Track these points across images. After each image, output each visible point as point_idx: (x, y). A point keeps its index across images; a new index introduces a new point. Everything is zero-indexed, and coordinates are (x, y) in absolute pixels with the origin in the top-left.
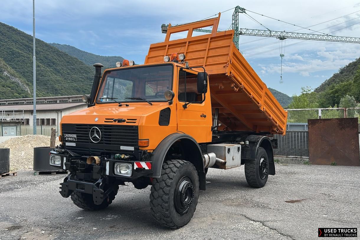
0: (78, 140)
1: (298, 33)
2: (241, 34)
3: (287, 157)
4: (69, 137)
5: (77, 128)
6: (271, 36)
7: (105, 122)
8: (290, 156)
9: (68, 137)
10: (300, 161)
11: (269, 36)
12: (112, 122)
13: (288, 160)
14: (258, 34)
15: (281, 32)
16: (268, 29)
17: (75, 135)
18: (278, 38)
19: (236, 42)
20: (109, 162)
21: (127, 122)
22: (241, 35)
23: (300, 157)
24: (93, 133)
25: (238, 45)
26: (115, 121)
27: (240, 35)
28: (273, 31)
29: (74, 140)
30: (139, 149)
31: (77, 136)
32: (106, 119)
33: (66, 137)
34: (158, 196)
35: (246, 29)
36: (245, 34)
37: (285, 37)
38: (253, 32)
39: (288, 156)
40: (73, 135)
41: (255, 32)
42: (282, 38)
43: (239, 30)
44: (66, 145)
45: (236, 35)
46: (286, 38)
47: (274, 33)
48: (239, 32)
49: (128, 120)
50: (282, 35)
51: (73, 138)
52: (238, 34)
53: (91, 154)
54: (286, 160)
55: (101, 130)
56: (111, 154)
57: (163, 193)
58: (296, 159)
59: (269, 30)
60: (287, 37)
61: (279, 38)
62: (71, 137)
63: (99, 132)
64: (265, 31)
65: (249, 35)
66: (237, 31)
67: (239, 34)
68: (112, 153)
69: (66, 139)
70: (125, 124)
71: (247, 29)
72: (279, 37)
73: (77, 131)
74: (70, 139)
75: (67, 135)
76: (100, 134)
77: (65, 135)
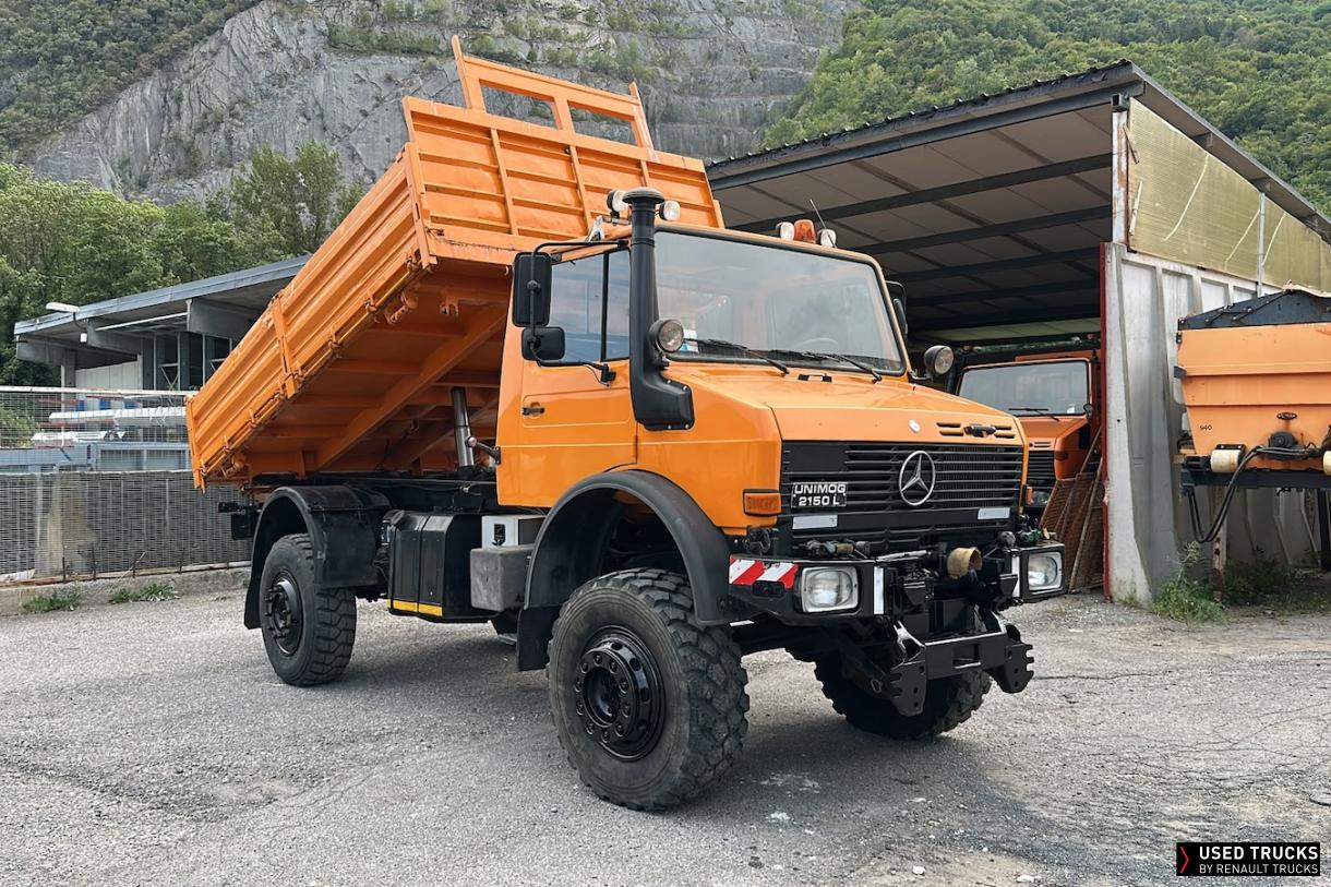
0: (850, 503)
3: (180, 572)
4: (813, 495)
5: (852, 457)
7: (944, 434)
8: (188, 568)
9: (807, 495)
10: (230, 579)
12: (962, 435)
13: (189, 580)
17: (843, 484)
21: (996, 436)
23: (222, 565)
24: (914, 471)
26: (966, 431)
29: (835, 503)
31: (849, 488)
32: (940, 425)
33: (802, 495)
39: (184, 568)
40: (833, 484)
44: (794, 527)
49: (996, 428)
51: (831, 495)
54: (183, 581)
55: (934, 461)
58: (218, 575)
62: (822, 495)
63: (931, 468)
69: (801, 504)
70: (994, 440)
73: (851, 468)
74: (817, 501)
75: (806, 487)
76: (931, 475)
77: (799, 489)
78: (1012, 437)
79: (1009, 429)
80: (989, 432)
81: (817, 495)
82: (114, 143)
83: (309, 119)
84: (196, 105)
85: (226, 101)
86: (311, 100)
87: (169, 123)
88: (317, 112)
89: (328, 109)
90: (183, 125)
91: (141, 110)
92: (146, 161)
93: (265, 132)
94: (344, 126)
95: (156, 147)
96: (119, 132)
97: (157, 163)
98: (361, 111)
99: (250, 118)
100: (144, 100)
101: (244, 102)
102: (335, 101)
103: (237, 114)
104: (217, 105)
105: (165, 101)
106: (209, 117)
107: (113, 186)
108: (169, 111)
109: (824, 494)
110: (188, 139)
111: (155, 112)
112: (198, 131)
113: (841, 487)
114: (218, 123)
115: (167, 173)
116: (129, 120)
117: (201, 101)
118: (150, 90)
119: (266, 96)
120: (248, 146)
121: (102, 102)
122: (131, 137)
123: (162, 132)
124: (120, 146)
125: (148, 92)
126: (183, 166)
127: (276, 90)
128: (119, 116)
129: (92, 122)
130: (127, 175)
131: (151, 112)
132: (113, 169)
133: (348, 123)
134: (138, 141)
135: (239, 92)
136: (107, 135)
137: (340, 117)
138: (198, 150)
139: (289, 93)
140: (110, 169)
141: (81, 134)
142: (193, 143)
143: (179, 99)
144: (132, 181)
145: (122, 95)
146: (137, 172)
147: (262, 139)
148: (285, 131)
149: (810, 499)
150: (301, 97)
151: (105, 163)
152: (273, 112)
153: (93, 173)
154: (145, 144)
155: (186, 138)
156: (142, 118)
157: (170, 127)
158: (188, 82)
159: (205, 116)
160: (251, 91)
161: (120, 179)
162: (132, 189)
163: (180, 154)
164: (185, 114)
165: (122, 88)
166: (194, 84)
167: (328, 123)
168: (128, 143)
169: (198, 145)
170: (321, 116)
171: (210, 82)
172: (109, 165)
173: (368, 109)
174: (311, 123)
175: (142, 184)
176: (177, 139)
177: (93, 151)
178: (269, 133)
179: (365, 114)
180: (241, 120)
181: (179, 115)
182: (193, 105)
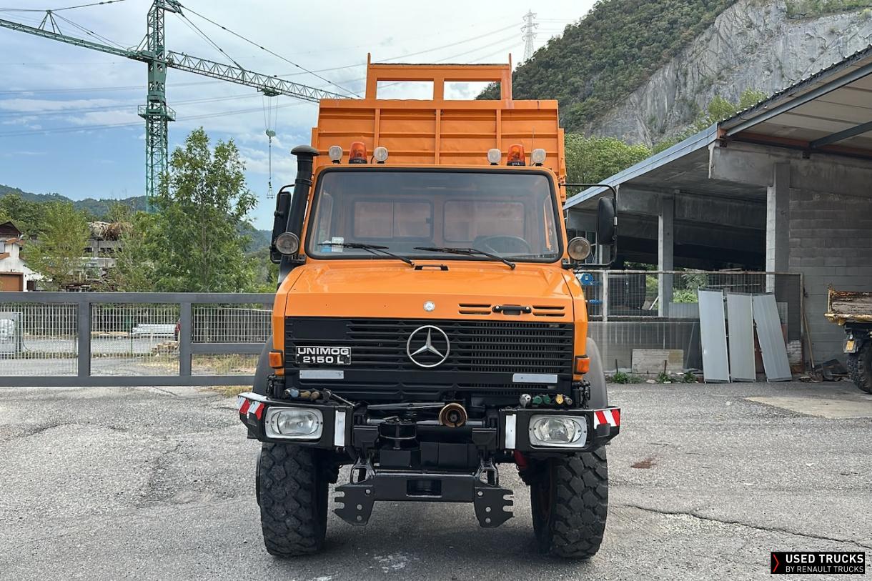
0: (354, 362)
1: (304, 86)
2: (170, 64)
5: (354, 329)
6: (244, 82)
7: (461, 312)
9: (311, 355)
11: (239, 81)
12: (489, 313)
14: (199, 70)
15: (269, 77)
16: (238, 65)
17: (346, 349)
18: (259, 90)
19: (157, 83)
20: (514, 415)
21: (535, 314)
22: (171, 67)
24: (424, 341)
25: (164, 92)
26: (495, 310)
27: (168, 68)
28: (250, 72)
29: (338, 362)
30: (571, 380)
31: (353, 351)
32: (462, 305)
33: (306, 355)
34: (583, 486)
35: (182, 54)
36: (182, 68)
37: (278, 91)
38: (202, 66)
40: (337, 348)
41: (206, 67)
42: (270, 92)
43: (166, 54)
44: (301, 377)
45: (159, 65)
46: (278, 94)
47: (251, 75)
48: (167, 60)
49: (535, 307)
50: (269, 85)
51: (335, 356)
52: (164, 65)
53: (402, 397)
55: (449, 334)
56: (474, 395)
57: (596, 479)
59: (241, 68)
60: (280, 91)
61: (263, 90)
62: (325, 356)
63: (444, 339)
64: (230, 67)
65: (192, 70)
66: (161, 55)
67: (167, 65)
68: (476, 392)
69: (305, 361)
70: (530, 318)
71: (186, 56)
72: (264, 88)
73: (353, 337)
74: (320, 360)
75: (308, 349)
76: (446, 344)
77: (302, 350)
78: (563, 315)
79: (562, 308)
80: (527, 312)
81: (320, 355)
82: (646, 109)
83: (771, 72)
84: (696, 76)
85: (716, 69)
86: (773, 59)
87: (679, 90)
88: (778, 66)
89: (786, 63)
90: (688, 91)
91: (662, 85)
92: (665, 116)
93: (741, 85)
94: (797, 72)
95: (671, 107)
96: (649, 101)
97: (672, 117)
98: (810, 59)
99: (731, 78)
100: (664, 78)
101: (727, 68)
102: (791, 56)
103: (723, 77)
104: (709, 73)
105: (677, 77)
106: (705, 82)
107: (645, 135)
108: (679, 82)
109: (327, 355)
110: (691, 98)
111: (671, 84)
112: (698, 92)
113: (346, 351)
114: (710, 85)
115: (678, 122)
116: (655, 93)
117: (699, 73)
118: (668, 72)
119: (742, 61)
120: (730, 96)
121: (640, 85)
122: (656, 103)
123: (675, 97)
124: (649, 110)
125: (667, 73)
126: (687, 116)
127: (749, 56)
128: (649, 91)
129: (634, 98)
130: (653, 127)
131: (668, 85)
132: (645, 125)
133: (800, 69)
134: (660, 105)
135: (724, 62)
136: (642, 105)
137: (794, 66)
138: (698, 105)
139: (758, 56)
140: (643, 125)
141: (627, 106)
142: (694, 101)
143: (686, 74)
144: (656, 131)
145: (652, 78)
146: (659, 124)
147: (739, 91)
148: (754, 83)
149: (314, 358)
150: (767, 58)
151: (640, 122)
152: (746, 71)
153: (634, 129)
154: (664, 105)
155: (690, 98)
156: (663, 91)
157: (680, 93)
158: (692, 62)
159: (702, 82)
160: (732, 59)
161: (649, 130)
162: (656, 136)
163: (686, 109)
164: (689, 83)
165: (651, 74)
166: (695, 62)
167: (785, 71)
168: (654, 108)
169: (698, 101)
170: (781, 68)
171: (705, 60)
172: (643, 122)
173: (814, 57)
174: (772, 74)
175: (662, 132)
176: (684, 100)
177: (633, 116)
178: (744, 85)
179: (813, 61)
180: (725, 81)
181: (685, 84)
182: (694, 76)
